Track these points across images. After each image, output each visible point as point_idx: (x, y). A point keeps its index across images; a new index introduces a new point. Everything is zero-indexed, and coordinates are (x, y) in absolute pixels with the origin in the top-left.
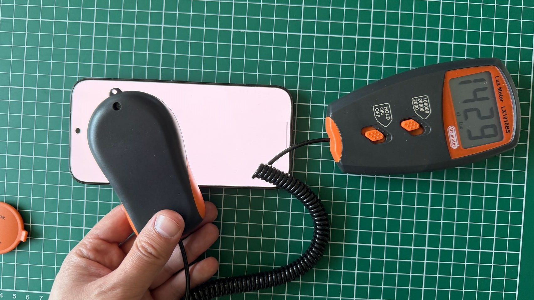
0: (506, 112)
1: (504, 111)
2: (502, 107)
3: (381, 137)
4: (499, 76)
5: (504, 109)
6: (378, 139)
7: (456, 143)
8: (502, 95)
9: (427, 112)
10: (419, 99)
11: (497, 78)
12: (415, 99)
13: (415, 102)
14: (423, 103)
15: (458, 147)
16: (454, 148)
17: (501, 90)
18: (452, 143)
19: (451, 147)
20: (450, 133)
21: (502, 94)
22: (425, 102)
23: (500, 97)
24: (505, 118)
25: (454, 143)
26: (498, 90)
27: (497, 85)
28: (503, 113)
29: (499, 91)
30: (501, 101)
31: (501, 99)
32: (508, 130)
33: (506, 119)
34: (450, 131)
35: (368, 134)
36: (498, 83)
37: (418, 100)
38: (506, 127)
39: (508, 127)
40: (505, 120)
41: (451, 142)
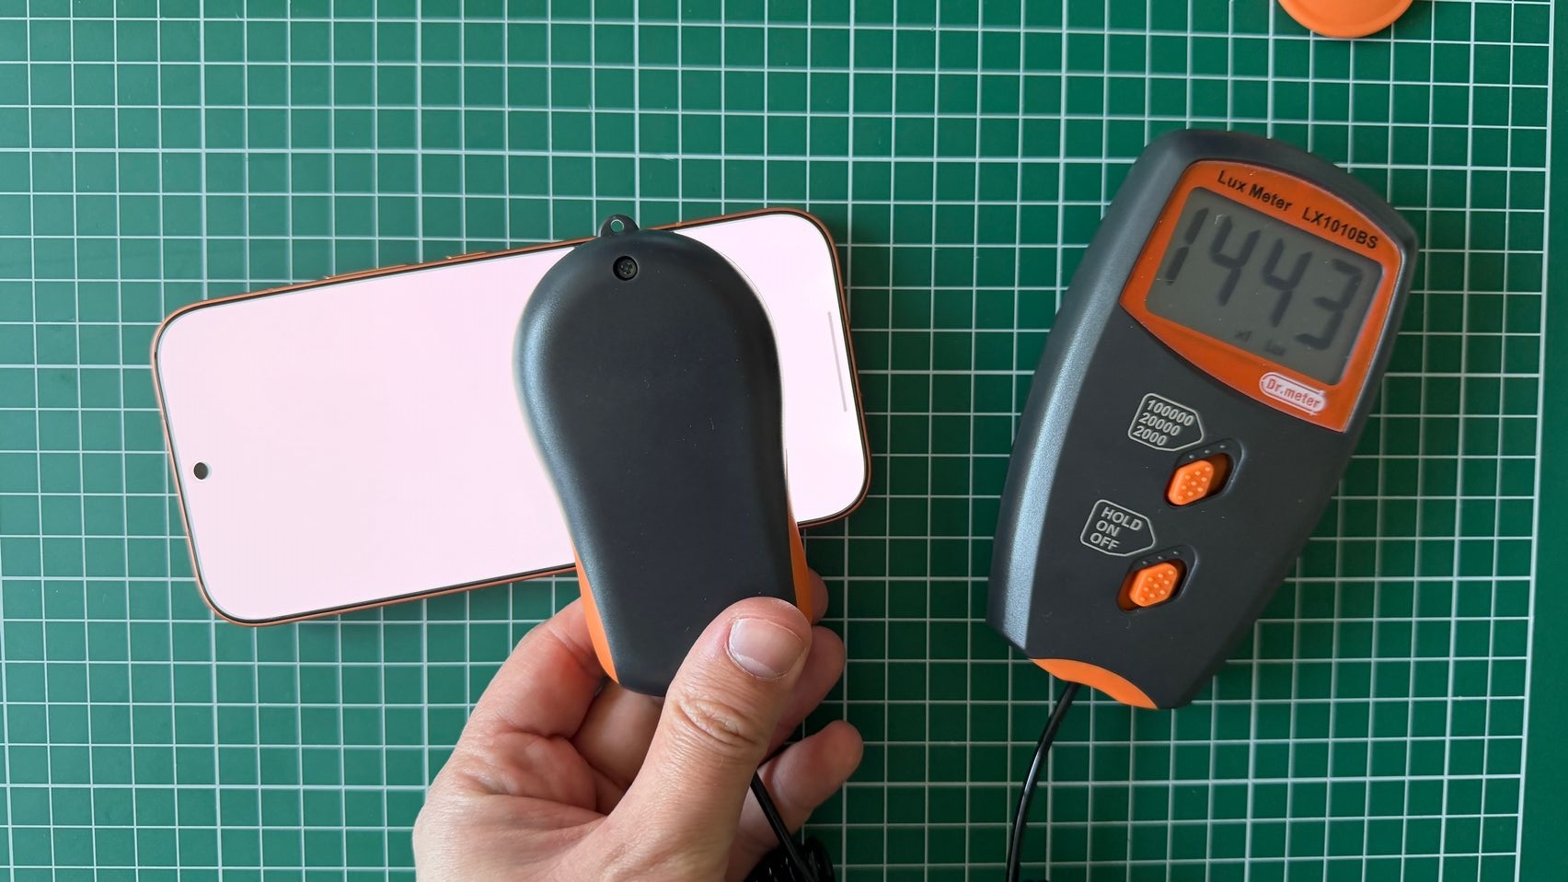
0: (1322, 215)
1: (1317, 219)
2: (1304, 217)
3: (1170, 573)
4: (1223, 172)
5: (1312, 215)
6: (1169, 585)
7: (1312, 395)
8: (1275, 197)
9: (1188, 420)
10: (1141, 421)
11: (1225, 179)
12: (1135, 429)
13: (1142, 433)
14: (1159, 416)
15: (1328, 396)
16: (1320, 407)
17: (1262, 189)
18: (1305, 405)
19: (1312, 413)
20: (1278, 393)
21: (1272, 195)
22: (1160, 408)
23: (1276, 201)
24: (1336, 226)
25: (1307, 399)
26: (1254, 196)
27: (1242, 191)
28: (1318, 224)
29: (1259, 197)
30: (1285, 210)
31: (1283, 204)
32: (1368, 240)
33: (1338, 225)
34: (1272, 391)
35: (1142, 599)
36: (1238, 185)
37: (1141, 424)
38: (1357, 241)
39: (1363, 235)
40: (1341, 230)
41: (1301, 404)
